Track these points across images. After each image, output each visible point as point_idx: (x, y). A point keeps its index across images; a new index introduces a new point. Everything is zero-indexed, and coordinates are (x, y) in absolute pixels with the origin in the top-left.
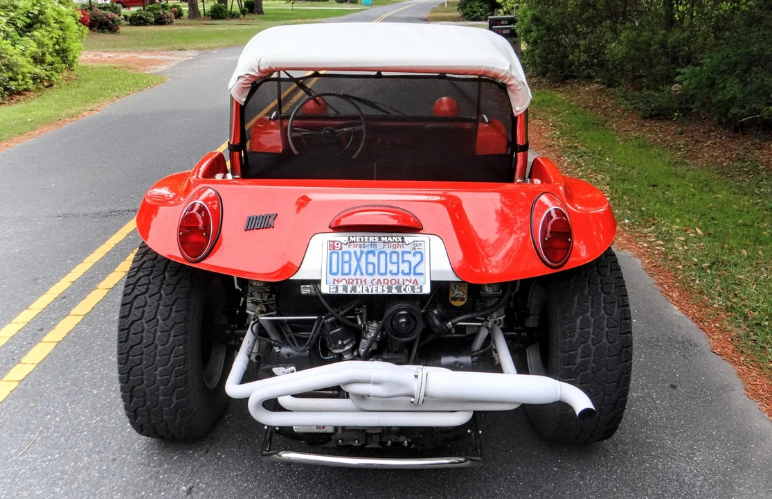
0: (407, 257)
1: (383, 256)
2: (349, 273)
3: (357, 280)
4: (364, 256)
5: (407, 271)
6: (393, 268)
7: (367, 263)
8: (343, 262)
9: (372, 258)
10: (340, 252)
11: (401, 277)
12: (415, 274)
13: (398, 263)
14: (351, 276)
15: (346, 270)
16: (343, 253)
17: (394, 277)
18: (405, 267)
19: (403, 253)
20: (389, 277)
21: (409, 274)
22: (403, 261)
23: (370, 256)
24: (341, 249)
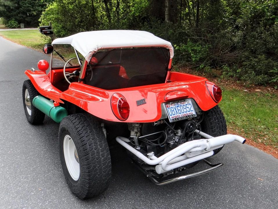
0: (187, 106)
1: (181, 107)
2: (175, 114)
3: (177, 116)
4: (176, 108)
5: (189, 111)
6: (185, 110)
7: (178, 110)
8: (172, 111)
9: (179, 108)
10: (170, 108)
11: (188, 113)
12: (191, 111)
13: (186, 108)
14: (176, 115)
15: (174, 114)
16: (171, 108)
17: (186, 113)
18: (188, 109)
19: (186, 105)
20: (185, 113)
21: (190, 111)
22: (187, 108)
23: (178, 107)
24: (170, 107)
